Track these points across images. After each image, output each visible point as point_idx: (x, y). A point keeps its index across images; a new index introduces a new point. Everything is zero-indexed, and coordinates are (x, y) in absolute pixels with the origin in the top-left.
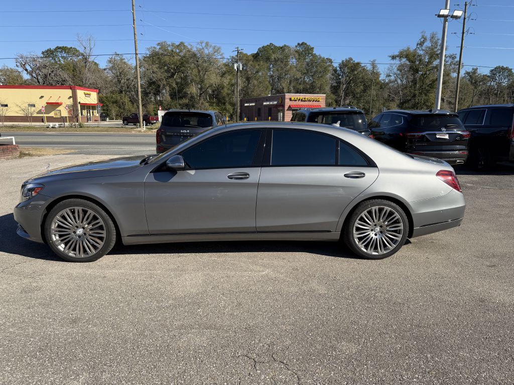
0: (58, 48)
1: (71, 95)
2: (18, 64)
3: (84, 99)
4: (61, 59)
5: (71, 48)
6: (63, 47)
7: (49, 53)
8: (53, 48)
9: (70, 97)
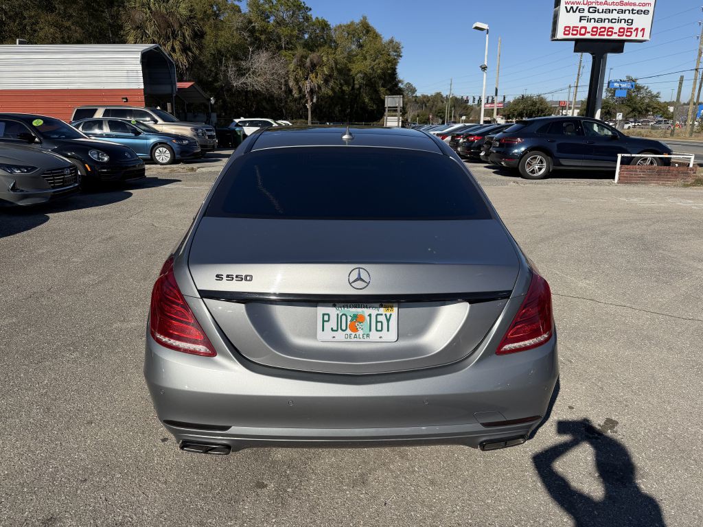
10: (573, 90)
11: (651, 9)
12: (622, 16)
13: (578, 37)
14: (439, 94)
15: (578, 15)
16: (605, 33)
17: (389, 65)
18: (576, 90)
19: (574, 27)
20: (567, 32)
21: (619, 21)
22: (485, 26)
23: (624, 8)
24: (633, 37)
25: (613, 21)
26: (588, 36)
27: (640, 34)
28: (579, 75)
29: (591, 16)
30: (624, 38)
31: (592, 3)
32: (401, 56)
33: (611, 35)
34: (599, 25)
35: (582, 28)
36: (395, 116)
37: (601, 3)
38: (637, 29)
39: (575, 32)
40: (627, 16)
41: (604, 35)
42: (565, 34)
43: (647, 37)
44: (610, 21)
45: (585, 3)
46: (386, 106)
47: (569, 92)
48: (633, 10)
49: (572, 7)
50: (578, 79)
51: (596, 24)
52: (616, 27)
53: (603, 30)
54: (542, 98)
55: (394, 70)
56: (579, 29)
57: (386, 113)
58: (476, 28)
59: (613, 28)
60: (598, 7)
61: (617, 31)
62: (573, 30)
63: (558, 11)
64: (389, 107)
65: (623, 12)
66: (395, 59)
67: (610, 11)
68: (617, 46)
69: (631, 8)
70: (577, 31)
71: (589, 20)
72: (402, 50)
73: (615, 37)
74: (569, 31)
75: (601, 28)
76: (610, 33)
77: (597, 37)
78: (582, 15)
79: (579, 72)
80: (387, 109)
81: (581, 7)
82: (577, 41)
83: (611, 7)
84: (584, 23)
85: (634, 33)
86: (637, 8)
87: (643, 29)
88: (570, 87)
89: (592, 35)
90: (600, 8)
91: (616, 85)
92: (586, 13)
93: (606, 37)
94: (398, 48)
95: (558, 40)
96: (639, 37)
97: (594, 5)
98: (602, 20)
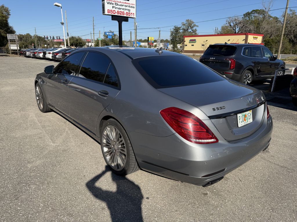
0: (253, 11)
1: (245, 39)
2: (227, 23)
3: (252, 41)
4: (253, 17)
5: (261, 10)
6: (256, 10)
7: (248, 14)
8: (250, 11)
9: (244, 40)
10: (93, 35)
11: (135, 6)
12: (127, 8)
13: (113, 14)
14: (28, 34)
15: (111, 5)
16: (122, 14)
17: (4, 19)
18: (94, 35)
19: (111, 10)
20: (109, 12)
21: (126, 10)
22: (60, 5)
23: (127, 5)
24: (131, 16)
25: (124, 9)
26: (116, 14)
27: (133, 15)
28: (94, 29)
29: (116, 6)
30: (128, 16)
31: (116, 1)
32: (10, 15)
33: (124, 15)
34: (120, 10)
35: (114, 11)
36: (15, 44)
37: (119, 2)
38: (132, 13)
39: (111, 12)
40: (128, 8)
41: (121, 14)
42: (108, 13)
43: (135, 17)
44: (123, 9)
45: (114, 1)
46: (8, 39)
47: (91, 36)
48: (129, 6)
49: (109, 2)
50: (94, 31)
51: (118, 10)
52: (125, 12)
53: (121, 12)
54: (80, 38)
55: (7, 21)
56: (113, 11)
57: (9, 42)
58: (56, 5)
59: (124, 12)
60: (118, 3)
61: (126, 13)
62: (111, 11)
63: (104, 2)
64: (10, 40)
65: (126, 6)
66: (6, 16)
67: (122, 6)
68: (126, 19)
69: (129, 5)
70: (112, 12)
71: (116, 8)
72: (10, 11)
73: (125, 15)
74: (109, 11)
75: (120, 12)
76: (123, 14)
77: (119, 15)
78: (113, 6)
79: (94, 28)
80: (9, 41)
81: (112, 2)
82: (112, 16)
83: (123, 4)
84: (114, 9)
85: (131, 15)
86: (131, 5)
87: (134, 14)
88: (91, 33)
89: (117, 14)
90: (119, 4)
91: (108, 34)
92: (114, 5)
93: (122, 15)
94: (7, 10)
95: (106, 15)
96: (133, 17)
97: (116, 2)
98: (120, 9)
